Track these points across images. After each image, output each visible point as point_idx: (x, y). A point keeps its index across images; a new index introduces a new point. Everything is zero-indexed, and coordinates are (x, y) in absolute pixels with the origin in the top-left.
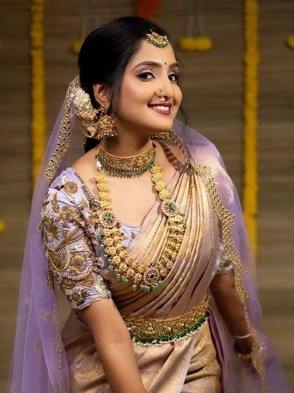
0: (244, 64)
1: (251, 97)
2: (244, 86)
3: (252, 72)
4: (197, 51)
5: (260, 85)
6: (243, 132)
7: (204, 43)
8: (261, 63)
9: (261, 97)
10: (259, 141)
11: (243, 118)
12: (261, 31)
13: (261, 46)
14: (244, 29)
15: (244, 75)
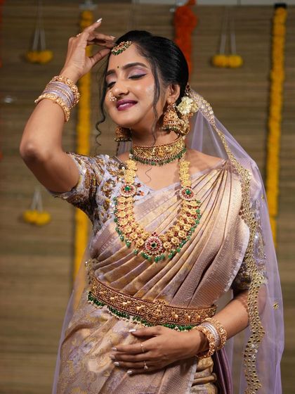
0: (270, 80)
1: (276, 110)
2: (269, 101)
3: (277, 88)
4: (228, 67)
5: (284, 100)
6: (266, 142)
7: (236, 61)
8: (285, 80)
9: (284, 110)
10: (281, 150)
11: (267, 130)
12: (286, 51)
13: (286, 65)
14: (271, 49)
15: (270, 90)
